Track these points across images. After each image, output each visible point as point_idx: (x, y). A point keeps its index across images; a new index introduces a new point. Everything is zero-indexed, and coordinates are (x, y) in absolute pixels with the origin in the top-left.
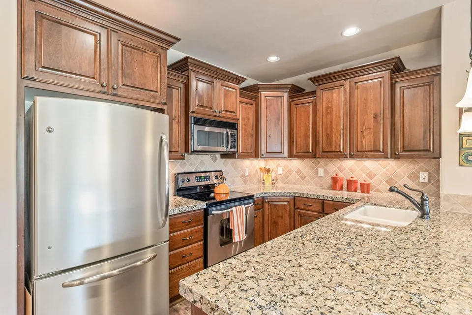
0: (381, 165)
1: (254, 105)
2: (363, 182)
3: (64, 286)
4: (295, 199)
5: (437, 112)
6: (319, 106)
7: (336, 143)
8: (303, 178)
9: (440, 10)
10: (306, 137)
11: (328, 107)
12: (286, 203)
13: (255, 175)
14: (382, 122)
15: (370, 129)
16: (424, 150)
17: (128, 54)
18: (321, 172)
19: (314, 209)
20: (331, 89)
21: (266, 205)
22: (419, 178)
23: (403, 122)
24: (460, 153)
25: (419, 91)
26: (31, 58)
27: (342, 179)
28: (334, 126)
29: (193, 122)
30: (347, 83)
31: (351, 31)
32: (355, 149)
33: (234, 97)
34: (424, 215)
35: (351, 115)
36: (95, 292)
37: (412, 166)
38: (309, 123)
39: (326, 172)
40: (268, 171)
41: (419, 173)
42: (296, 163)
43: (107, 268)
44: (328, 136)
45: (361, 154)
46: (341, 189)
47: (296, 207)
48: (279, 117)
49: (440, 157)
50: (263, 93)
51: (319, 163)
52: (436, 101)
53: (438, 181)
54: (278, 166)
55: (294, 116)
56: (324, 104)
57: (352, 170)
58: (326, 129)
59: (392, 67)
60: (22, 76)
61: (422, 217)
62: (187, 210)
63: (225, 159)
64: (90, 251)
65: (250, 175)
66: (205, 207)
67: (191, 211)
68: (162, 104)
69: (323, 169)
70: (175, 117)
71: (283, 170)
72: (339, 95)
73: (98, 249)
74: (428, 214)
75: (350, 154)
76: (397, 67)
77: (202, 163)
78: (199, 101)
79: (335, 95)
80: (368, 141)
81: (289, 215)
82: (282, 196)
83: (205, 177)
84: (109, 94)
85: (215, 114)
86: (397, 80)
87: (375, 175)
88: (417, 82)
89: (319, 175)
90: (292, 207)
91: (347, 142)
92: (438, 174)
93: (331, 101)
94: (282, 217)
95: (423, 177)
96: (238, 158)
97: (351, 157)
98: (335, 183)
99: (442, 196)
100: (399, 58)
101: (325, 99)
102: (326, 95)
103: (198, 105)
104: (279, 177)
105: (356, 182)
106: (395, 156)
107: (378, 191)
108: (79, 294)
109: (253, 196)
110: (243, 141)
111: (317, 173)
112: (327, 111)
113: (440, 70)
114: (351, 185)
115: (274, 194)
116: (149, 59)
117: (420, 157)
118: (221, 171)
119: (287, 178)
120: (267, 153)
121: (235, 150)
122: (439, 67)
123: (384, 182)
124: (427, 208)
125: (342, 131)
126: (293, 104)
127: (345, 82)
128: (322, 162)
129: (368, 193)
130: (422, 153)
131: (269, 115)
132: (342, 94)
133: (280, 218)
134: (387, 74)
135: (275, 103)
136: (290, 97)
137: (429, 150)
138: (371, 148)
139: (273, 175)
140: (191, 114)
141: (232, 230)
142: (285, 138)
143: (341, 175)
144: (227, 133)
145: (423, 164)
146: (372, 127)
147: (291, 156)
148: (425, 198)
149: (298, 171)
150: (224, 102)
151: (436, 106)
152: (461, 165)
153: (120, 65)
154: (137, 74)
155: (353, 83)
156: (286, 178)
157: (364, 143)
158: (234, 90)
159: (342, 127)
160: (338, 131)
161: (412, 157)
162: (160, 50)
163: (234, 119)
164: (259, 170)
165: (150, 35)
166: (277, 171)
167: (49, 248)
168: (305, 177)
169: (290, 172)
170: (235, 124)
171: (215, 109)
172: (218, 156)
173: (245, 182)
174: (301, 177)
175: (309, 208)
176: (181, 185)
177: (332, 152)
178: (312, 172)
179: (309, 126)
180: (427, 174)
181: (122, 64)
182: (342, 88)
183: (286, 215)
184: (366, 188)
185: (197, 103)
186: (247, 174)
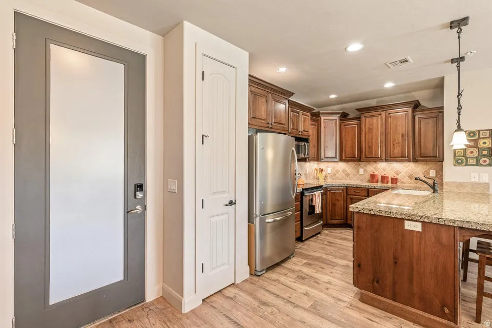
1: (317, 126)
2: (393, 177)
4: (347, 188)
5: (441, 134)
6: (363, 128)
7: (375, 151)
8: (348, 175)
9: (442, 79)
10: (353, 147)
11: (369, 129)
12: (341, 191)
14: (407, 139)
15: (399, 143)
16: (433, 157)
18: (361, 171)
19: (361, 194)
20: (371, 117)
21: (328, 193)
22: (429, 174)
23: (420, 139)
24: (454, 159)
25: (430, 121)
27: (377, 176)
28: (374, 141)
30: (383, 113)
31: (389, 85)
32: (389, 156)
33: (308, 122)
34: (435, 191)
35: (386, 134)
37: (425, 167)
38: (355, 138)
39: (365, 171)
40: (322, 170)
41: (430, 171)
44: (369, 147)
45: (393, 159)
46: (377, 182)
47: (349, 193)
48: (333, 134)
49: (443, 160)
50: (323, 118)
51: (360, 165)
52: (441, 128)
53: (442, 175)
54: (327, 167)
55: (344, 133)
56: (367, 126)
57: (384, 170)
58: (369, 142)
59: (413, 106)
61: (434, 192)
63: (300, 162)
65: (309, 173)
66: (301, 190)
68: (286, 130)
69: (363, 169)
71: (332, 170)
72: (377, 121)
74: (437, 191)
75: (385, 159)
76: (416, 106)
79: (375, 121)
80: (397, 151)
81: (343, 199)
84: (269, 128)
85: (299, 133)
86: (417, 113)
87: (400, 173)
88: (428, 116)
89: (360, 173)
90: (345, 193)
91: (383, 151)
92: (442, 171)
93: (372, 125)
94: (338, 200)
95: (432, 173)
97: (385, 161)
98: (373, 177)
99: (444, 183)
100: (418, 101)
101: (367, 123)
102: (368, 120)
103: (292, 129)
104: (328, 175)
105: (387, 177)
106: (415, 160)
107: (402, 183)
109: (322, 186)
111: (358, 171)
112: (369, 130)
113: (443, 109)
114: (384, 179)
115: (333, 185)
117: (431, 161)
120: (325, 158)
121: (308, 156)
122: (442, 108)
123: (407, 177)
124: (436, 188)
125: (379, 144)
126: (342, 124)
127: (382, 113)
128: (362, 164)
129: (396, 184)
130: (432, 158)
131: (326, 132)
132: (380, 120)
133: (337, 201)
134: (410, 110)
135: (331, 125)
136: (340, 120)
137: (436, 157)
138: (400, 155)
139: (324, 173)
141: (314, 206)
142: (338, 148)
143: (376, 173)
144: (305, 145)
145: (432, 165)
146: (400, 142)
147: (341, 160)
148: (436, 182)
150: (303, 126)
151: (441, 131)
152: (455, 165)
153: (273, 112)
155: (387, 114)
156: (334, 175)
157: (395, 152)
158: (308, 117)
159: (379, 142)
160: (377, 143)
161: (426, 161)
163: (307, 136)
165: (283, 93)
166: (327, 171)
169: (338, 171)
170: (308, 139)
171: (299, 130)
173: (307, 178)
174: (346, 175)
175: (357, 194)
177: (371, 158)
178: (354, 171)
179: (355, 140)
180: (434, 171)
182: (380, 116)
183: (341, 199)
184: (394, 181)
185: (292, 127)
186: (307, 173)
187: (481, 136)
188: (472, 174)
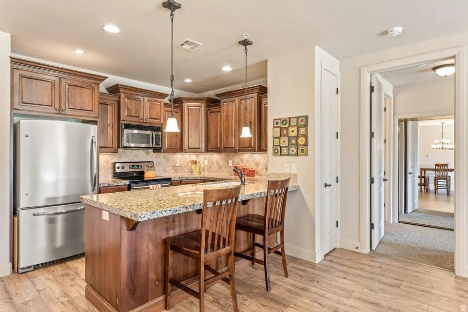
0: (263, 157)
1: (180, 113)
2: (250, 169)
3: (34, 215)
6: (222, 115)
7: (231, 141)
8: (220, 168)
10: (216, 136)
11: (227, 116)
13: (186, 166)
14: (253, 127)
17: (72, 90)
18: (230, 162)
20: (228, 103)
24: (273, 148)
26: (17, 99)
28: (230, 130)
29: (123, 127)
30: (237, 99)
32: (241, 146)
33: (159, 108)
34: (242, 183)
35: (239, 122)
36: (51, 221)
38: (218, 126)
39: (233, 163)
40: (196, 162)
42: (216, 157)
43: (60, 209)
44: (226, 137)
48: (198, 122)
50: (186, 105)
54: (205, 159)
55: (210, 121)
56: (225, 113)
58: (226, 131)
59: (258, 91)
60: (12, 108)
62: (114, 185)
63: (156, 153)
64: (49, 199)
65: (181, 166)
66: (129, 183)
67: (117, 185)
68: (96, 117)
69: (231, 161)
70: (110, 124)
71: (208, 162)
73: (55, 198)
77: (136, 156)
78: (128, 113)
79: (231, 107)
82: (195, 180)
83: (138, 166)
84: (60, 114)
85: (142, 121)
86: (263, 99)
89: (229, 165)
91: (236, 141)
93: (228, 112)
96: (164, 152)
101: (225, 109)
102: (226, 107)
103: (127, 116)
104: (205, 168)
106: (259, 150)
108: (42, 221)
109: (171, 179)
110: (169, 139)
111: (228, 163)
112: (226, 118)
115: (189, 178)
116: (86, 92)
118: (153, 162)
119: (210, 168)
120: (189, 148)
121: (160, 146)
124: (243, 179)
126: (208, 112)
128: (231, 155)
131: (190, 120)
132: (234, 106)
134: (256, 95)
135: (195, 111)
136: (206, 107)
138: (248, 145)
140: (121, 122)
142: (203, 138)
143: (239, 165)
144: (152, 135)
147: (208, 150)
149: (217, 163)
150: (150, 112)
152: (274, 155)
153: (67, 97)
154: (78, 101)
155: (240, 100)
158: (159, 103)
159: (234, 130)
160: (232, 132)
162: (94, 85)
163: (159, 124)
164: (190, 163)
165: (87, 77)
167: (26, 195)
168: (221, 167)
169: (212, 163)
170: (160, 127)
171: (141, 117)
172: (151, 151)
173: (176, 171)
174: (219, 167)
176: (118, 171)
177: (228, 148)
178: (225, 163)
181: (68, 96)
182: (234, 103)
185: (126, 114)
186: (178, 165)
187: (292, 124)
188: (286, 165)
